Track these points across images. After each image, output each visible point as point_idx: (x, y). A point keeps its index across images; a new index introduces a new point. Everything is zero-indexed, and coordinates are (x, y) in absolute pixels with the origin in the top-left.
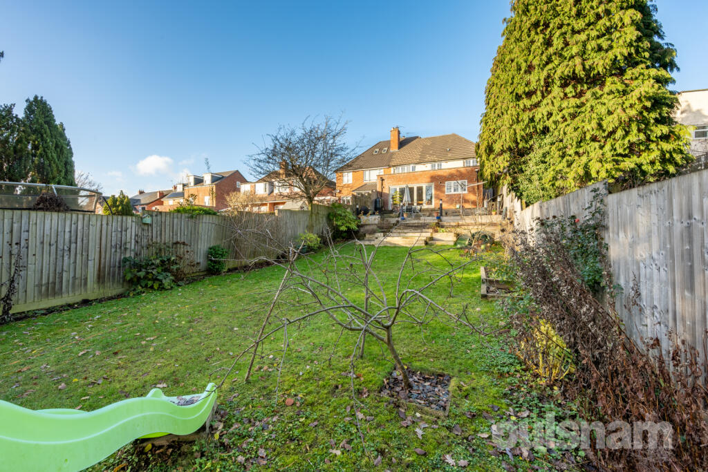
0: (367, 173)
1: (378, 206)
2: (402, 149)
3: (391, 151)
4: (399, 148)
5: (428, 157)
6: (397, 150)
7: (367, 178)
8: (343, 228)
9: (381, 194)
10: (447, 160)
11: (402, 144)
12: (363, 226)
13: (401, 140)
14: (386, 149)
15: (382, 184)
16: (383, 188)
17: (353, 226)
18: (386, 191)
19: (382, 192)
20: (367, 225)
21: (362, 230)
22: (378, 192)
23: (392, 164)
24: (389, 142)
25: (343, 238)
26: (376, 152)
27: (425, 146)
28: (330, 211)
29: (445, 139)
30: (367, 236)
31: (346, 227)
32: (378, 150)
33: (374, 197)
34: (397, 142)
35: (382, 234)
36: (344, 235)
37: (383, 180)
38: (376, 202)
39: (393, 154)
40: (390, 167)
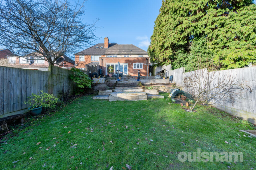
0: (93, 57)
1: (100, 73)
2: (110, 48)
3: (105, 48)
4: (109, 47)
5: (122, 53)
6: (108, 48)
7: (93, 59)
8: (81, 86)
9: (101, 67)
10: (131, 54)
11: (110, 46)
12: (96, 84)
13: (109, 44)
14: (102, 47)
15: (102, 62)
16: (102, 64)
17: (89, 85)
18: (104, 66)
19: (102, 66)
20: (99, 84)
21: (96, 87)
22: (100, 66)
23: (106, 54)
24: (104, 44)
25: (81, 93)
26: (97, 48)
27: (120, 48)
28: (70, 74)
29: (129, 46)
30: (100, 92)
31: (84, 85)
32: (98, 47)
33: (98, 69)
34: (107, 44)
35: (111, 90)
36: (82, 91)
37: (102, 60)
38: (99, 70)
39: (106, 49)
40: (105, 55)
